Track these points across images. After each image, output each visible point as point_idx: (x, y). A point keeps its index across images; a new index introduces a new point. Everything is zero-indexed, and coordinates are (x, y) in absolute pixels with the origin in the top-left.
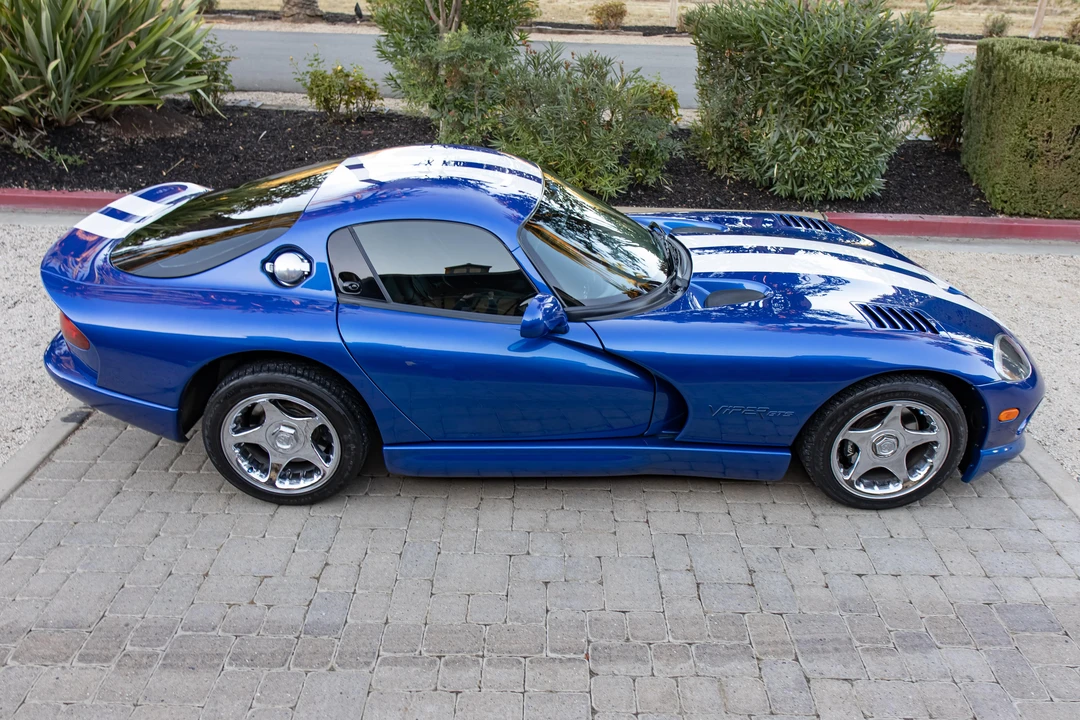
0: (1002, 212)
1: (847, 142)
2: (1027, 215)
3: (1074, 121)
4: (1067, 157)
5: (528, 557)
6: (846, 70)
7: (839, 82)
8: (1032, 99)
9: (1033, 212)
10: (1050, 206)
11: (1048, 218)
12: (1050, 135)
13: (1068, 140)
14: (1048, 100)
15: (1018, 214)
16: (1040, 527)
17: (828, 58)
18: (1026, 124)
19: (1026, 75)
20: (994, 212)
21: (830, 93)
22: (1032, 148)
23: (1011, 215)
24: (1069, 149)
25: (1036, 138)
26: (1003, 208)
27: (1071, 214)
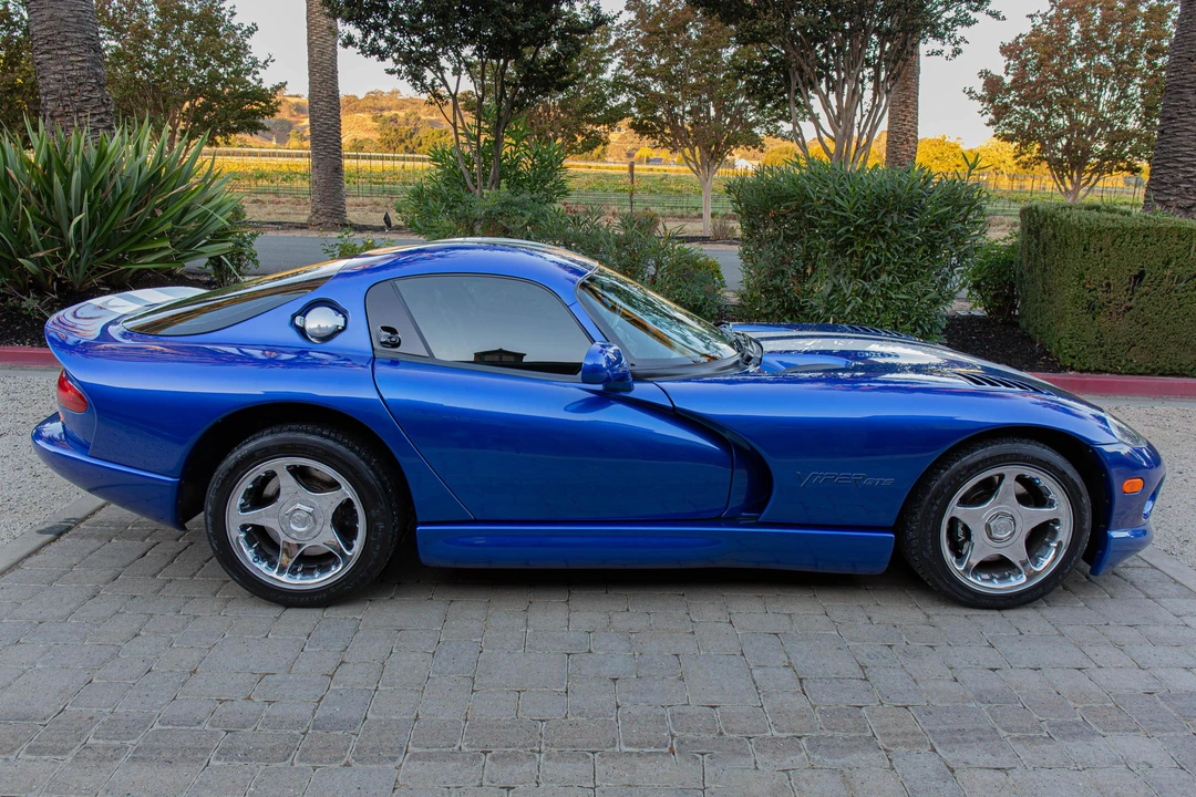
0: (1072, 369)
1: (903, 293)
2: (1098, 371)
3: (1130, 271)
4: (1129, 309)
5: (590, 655)
6: (895, 219)
7: (889, 231)
8: (1085, 250)
9: (1103, 368)
10: (1120, 361)
11: (1120, 374)
12: (1108, 285)
13: (1127, 290)
14: (1101, 250)
15: (1088, 370)
16: (1188, 623)
17: (876, 207)
18: (1082, 274)
19: (1075, 226)
20: (1064, 368)
21: (881, 243)
22: (1092, 299)
23: (1081, 371)
24: (1130, 300)
25: (1095, 289)
26: (1072, 364)
27: (1142, 370)
